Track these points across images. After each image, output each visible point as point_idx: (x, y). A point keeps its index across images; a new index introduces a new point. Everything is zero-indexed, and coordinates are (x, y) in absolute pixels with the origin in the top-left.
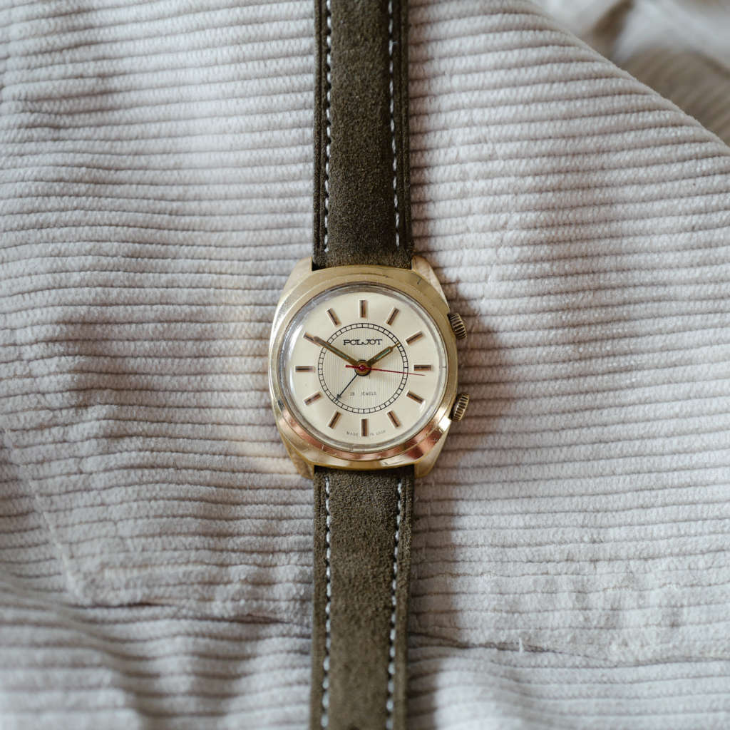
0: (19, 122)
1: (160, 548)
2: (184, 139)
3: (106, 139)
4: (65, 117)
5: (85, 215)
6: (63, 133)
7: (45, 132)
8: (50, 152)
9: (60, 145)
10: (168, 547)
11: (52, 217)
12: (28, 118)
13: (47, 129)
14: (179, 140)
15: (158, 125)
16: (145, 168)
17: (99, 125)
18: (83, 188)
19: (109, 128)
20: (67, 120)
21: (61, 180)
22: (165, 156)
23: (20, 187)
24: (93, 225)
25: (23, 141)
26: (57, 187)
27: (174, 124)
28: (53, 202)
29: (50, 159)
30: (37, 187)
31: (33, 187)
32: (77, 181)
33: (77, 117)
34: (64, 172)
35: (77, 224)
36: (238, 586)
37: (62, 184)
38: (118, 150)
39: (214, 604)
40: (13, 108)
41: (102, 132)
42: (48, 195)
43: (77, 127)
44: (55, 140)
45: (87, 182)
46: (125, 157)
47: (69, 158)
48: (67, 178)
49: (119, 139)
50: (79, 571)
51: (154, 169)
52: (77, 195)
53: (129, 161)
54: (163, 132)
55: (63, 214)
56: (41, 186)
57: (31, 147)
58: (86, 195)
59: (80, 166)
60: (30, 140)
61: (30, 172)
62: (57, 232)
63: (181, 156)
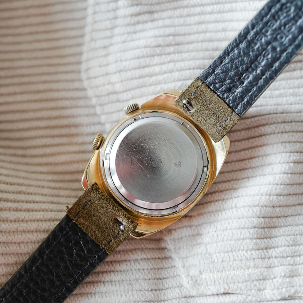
0: (131, 12)
1: (232, 259)
2: (229, 14)
3: (181, 17)
4: (156, 6)
5: (175, 65)
6: (156, 16)
7: (146, 17)
8: (151, 29)
9: (156, 24)
10: (236, 258)
11: (157, 69)
12: (135, 9)
13: (147, 15)
14: (225, 14)
15: (212, 7)
16: (205, 32)
17: (175, 8)
18: (172, 49)
19: (182, 10)
20: (157, 7)
21: (159, 46)
22: (216, 24)
23: (137, 52)
24: (180, 70)
25: (135, 24)
26: (158, 50)
27: (222, 6)
28: (156, 60)
29: (151, 33)
30: (147, 52)
31: (145, 51)
32: (168, 45)
33: (162, 5)
34: (160, 41)
35: (171, 71)
36: (280, 280)
37: (160, 48)
38: (188, 22)
39: (266, 292)
40: (126, 4)
41: (178, 12)
42: (153, 56)
43: (163, 11)
44: (152, 21)
45: (173, 45)
46: (193, 26)
47: (162, 31)
48: (162, 44)
49: (189, 15)
50: (188, 275)
51: (211, 32)
52: (169, 54)
53: (195, 28)
54: (215, 10)
55: (163, 66)
56: (148, 51)
57: (140, 27)
58: (174, 53)
59: (168, 36)
60: (138, 23)
61: (142, 43)
62: (161, 78)
63: (227, 23)
